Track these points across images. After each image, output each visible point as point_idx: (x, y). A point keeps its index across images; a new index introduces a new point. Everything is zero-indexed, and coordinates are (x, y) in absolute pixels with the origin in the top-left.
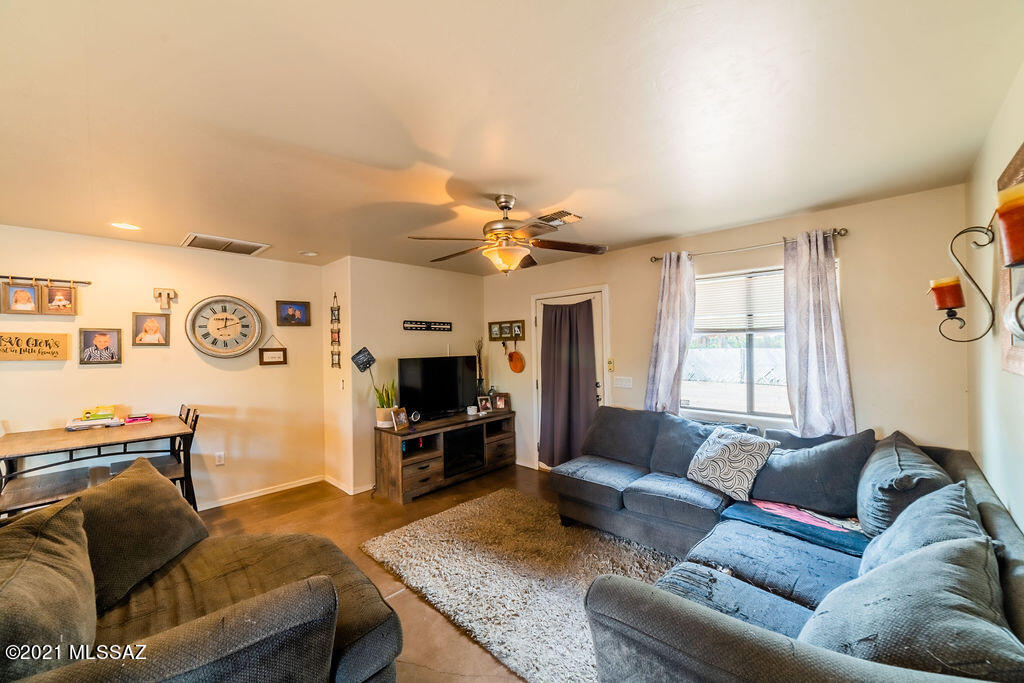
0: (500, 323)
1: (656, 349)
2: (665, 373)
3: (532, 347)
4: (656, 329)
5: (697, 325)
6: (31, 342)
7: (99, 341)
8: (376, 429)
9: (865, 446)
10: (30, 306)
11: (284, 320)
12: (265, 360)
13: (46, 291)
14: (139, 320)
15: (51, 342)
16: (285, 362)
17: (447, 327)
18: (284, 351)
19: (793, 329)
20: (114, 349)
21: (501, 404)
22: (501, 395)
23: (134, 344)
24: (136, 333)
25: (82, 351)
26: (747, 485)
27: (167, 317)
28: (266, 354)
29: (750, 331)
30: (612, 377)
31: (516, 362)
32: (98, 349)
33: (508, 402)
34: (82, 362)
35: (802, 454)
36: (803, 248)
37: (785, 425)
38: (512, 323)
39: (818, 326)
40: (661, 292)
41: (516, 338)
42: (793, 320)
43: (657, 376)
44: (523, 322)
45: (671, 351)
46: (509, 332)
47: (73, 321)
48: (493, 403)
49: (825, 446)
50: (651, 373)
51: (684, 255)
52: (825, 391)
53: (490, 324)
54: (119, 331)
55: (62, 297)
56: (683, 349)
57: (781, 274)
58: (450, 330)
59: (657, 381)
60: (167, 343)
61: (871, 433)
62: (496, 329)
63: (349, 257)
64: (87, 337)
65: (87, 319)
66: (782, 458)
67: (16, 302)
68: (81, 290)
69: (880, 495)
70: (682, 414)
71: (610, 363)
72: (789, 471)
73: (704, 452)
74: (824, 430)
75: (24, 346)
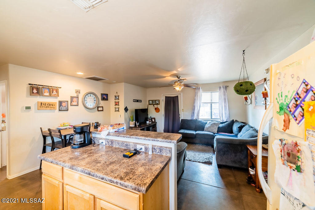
0: (152, 100)
1: (194, 107)
2: (196, 111)
3: (162, 106)
4: (194, 102)
5: (202, 102)
6: (49, 104)
7: (64, 104)
8: (130, 127)
9: (233, 122)
10: (48, 94)
11: (103, 99)
12: (99, 110)
13: (52, 89)
14: (72, 98)
15: (53, 105)
16: (103, 110)
17: (140, 101)
18: (102, 107)
19: (220, 103)
20: (67, 107)
21: (153, 120)
22: (153, 118)
23: (71, 105)
24: (71, 102)
25: (59, 107)
26: (217, 130)
27: (78, 97)
28: (99, 108)
29: (211, 103)
30: (183, 113)
31: (157, 110)
32: (62, 107)
33: (155, 120)
34: (60, 110)
35: (223, 124)
36: (222, 88)
37: (219, 120)
38: (156, 100)
39: (224, 102)
40: (195, 95)
41: (157, 104)
42: (220, 101)
43: (195, 112)
44: (159, 100)
45: (197, 107)
46: (155, 103)
47: (57, 98)
48: (152, 120)
49: (227, 123)
50: (193, 112)
51: (200, 88)
52: (225, 114)
53: (149, 101)
54: (68, 101)
55: (55, 92)
56: (200, 107)
57: (218, 93)
58: (141, 102)
59: (194, 113)
60: (78, 105)
61: (233, 120)
62: (151, 102)
63: (124, 83)
64: (61, 103)
65: (60, 98)
66: (221, 125)
67: (45, 93)
68: (60, 90)
69: (238, 128)
70: (200, 120)
71: (183, 110)
72: (222, 127)
73: (207, 126)
74: (225, 121)
75: (47, 106)
